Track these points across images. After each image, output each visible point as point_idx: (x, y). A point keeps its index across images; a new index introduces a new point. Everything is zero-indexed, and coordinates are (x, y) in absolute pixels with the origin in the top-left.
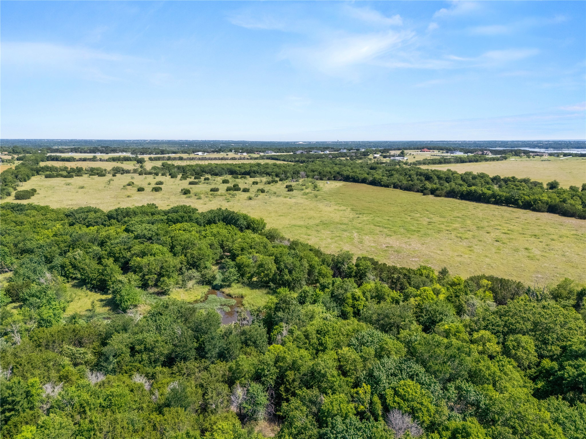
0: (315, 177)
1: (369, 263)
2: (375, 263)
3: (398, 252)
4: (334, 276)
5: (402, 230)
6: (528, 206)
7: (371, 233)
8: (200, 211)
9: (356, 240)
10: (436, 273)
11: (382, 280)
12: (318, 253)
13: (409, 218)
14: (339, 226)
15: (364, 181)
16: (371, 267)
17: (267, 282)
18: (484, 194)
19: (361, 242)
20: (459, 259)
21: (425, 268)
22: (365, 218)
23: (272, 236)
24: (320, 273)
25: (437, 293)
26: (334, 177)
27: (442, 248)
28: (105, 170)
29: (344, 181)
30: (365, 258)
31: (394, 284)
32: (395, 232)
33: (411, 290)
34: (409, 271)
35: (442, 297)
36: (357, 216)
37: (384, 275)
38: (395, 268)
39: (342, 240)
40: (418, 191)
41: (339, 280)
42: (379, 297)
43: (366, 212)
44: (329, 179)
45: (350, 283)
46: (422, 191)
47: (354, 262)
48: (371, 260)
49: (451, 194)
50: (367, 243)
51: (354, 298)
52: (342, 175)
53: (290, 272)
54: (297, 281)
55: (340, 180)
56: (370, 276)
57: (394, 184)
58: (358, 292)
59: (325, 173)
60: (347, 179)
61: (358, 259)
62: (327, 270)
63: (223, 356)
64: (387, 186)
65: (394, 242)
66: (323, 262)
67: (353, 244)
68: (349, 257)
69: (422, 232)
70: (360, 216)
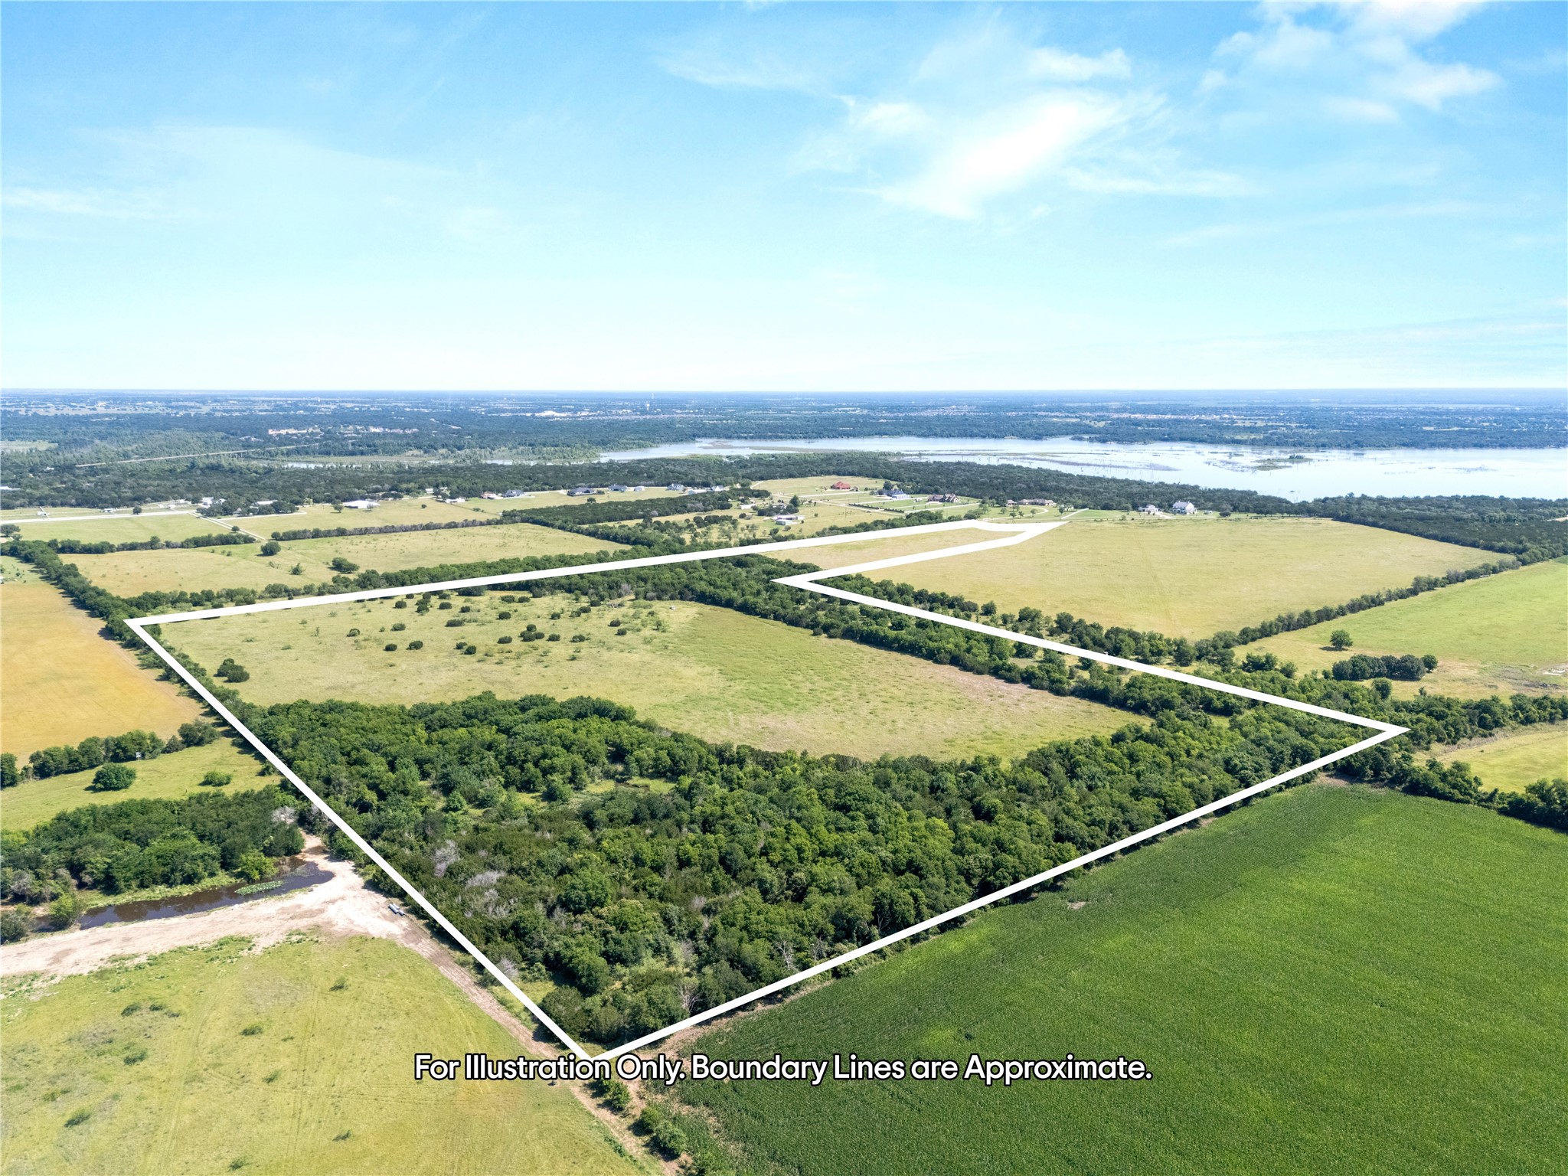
0: (649, 595)
1: (747, 750)
2: (752, 750)
3: (773, 733)
4: (720, 764)
5: (780, 705)
6: (932, 656)
7: (747, 710)
8: (559, 700)
9: (732, 722)
10: (799, 755)
11: (758, 763)
12: (701, 743)
13: (789, 683)
14: (710, 702)
15: (729, 604)
16: (749, 753)
17: (665, 773)
18: (886, 637)
19: (737, 724)
20: (827, 737)
21: (789, 752)
22: (738, 688)
23: (648, 726)
24: (708, 762)
25: (794, 770)
26: (680, 593)
27: (816, 726)
28: (253, 592)
29: (697, 601)
30: (744, 746)
31: (768, 766)
32: (772, 707)
33: (777, 769)
34: (777, 754)
35: (798, 773)
36: (728, 683)
37: (759, 759)
38: (767, 753)
39: (717, 723)
40: (807, 627)
41: (725, 766)
42: (756, 776)
43: (738, 676)
44: (672, 598)
45: (735, 767)
46: (812, 627)
47: (735, 749)
48: (749, 747)
49: (849, 634)
50: (743, 725)
51: (739, 778)
52: (693, 590)
53: (685, 762)
54: (689, 770)
55: (691, 600)
56: (749, 761)
57: (774, 612)
58: (741, 774)
59: (664, 587)
60: (702, 598)
61: (739, 747)
62: (713, 759)
63: (666, 816)
64: (764, 616)
65: (769, 721)
66: (709, 751)
67: (729, 727)
68: (729, 746)
69: (800, 706)
70: (732, 683)
